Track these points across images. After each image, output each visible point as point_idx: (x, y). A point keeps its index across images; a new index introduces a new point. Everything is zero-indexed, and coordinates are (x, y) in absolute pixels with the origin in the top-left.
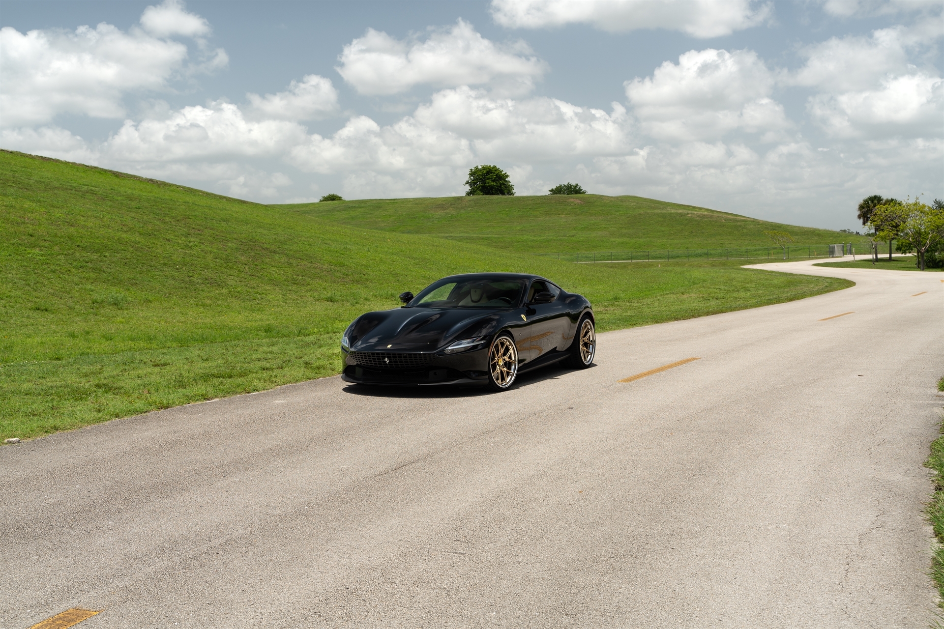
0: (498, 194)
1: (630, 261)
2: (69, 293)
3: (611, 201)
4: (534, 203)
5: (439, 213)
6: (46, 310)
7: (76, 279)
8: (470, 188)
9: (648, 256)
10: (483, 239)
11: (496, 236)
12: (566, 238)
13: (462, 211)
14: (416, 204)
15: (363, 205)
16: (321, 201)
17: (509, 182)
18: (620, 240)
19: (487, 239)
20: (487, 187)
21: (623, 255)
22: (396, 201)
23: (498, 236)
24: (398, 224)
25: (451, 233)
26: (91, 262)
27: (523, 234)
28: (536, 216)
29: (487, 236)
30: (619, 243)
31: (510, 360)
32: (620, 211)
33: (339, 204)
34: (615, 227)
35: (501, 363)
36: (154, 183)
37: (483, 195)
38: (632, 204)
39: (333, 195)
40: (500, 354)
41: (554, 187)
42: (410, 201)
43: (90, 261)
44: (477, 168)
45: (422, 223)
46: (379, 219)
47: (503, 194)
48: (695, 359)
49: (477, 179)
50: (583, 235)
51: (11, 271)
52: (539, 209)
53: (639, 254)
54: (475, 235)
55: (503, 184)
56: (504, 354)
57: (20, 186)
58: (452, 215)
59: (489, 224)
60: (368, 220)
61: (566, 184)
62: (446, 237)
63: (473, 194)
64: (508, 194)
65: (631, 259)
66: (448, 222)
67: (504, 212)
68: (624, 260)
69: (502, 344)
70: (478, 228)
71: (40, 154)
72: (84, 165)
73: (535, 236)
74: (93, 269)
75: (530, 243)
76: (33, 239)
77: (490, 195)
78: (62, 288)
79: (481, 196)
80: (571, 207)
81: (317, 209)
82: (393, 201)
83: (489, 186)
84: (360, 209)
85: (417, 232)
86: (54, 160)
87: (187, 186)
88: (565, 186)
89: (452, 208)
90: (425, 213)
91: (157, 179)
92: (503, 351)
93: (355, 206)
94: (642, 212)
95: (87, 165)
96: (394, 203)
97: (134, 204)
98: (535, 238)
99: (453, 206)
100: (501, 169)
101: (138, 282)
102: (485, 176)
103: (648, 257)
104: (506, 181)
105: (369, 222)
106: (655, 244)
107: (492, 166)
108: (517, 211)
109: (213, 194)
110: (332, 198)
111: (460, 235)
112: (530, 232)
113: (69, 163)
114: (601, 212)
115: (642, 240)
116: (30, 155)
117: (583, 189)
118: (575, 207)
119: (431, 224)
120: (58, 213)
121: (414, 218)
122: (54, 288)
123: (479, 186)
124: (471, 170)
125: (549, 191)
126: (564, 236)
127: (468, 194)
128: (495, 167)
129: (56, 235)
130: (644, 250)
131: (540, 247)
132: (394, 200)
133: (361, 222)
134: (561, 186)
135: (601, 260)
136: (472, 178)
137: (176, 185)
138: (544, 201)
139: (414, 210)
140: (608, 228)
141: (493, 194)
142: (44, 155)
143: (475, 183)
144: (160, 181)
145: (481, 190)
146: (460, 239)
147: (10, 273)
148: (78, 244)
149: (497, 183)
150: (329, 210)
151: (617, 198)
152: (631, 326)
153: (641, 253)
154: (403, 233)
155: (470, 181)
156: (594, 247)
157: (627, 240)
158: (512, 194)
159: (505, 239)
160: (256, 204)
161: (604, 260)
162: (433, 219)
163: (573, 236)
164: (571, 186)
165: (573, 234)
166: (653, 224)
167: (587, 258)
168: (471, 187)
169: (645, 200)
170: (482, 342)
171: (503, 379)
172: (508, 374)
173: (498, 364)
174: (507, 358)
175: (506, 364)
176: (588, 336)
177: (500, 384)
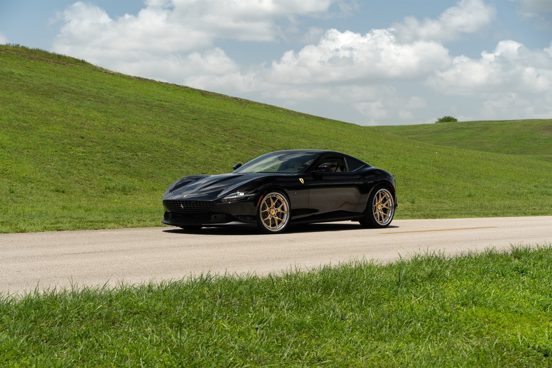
2: (90, 181)
5: (547, 134)
6: (63, 192)
7: (102, 171)
14: (524, 125)
16: (436, 122)
22: (504, 123)
24: (503, 145)
26: (122, 159)
31: (283, 212)
33: (448, 125)
35: (273, 213)
36: (238, 101)
39: (449, 117)
40: (272, 206)
45: (528, 144)
46: (486, 140)
51: (51, 163)
56: (276, 206)
57: (98, 100)
60: (474, 141)
69: (274, 198)
72: (175, 85)
74: (121, 164)
76: (82, 140)
78: (86, 177)
81: (426, 130)
82: (501, 123)
84: (467, 131)
85: (522, 153)
86: (149, 80)
87: (269, 104)
90: (532, 134)
91: (242, 98)
93: (463, 128)
95: (179, 85)
96: (502, 124)
97: (193, 116)
101: (154, 175)
105: (476, 142)
109: (292, 111)
110: (448, 120)
113: (162, 83)
119: (537, 145)
120: (116, 122)
121: (520, 139)
122: (80, 177)
129: (104, 138)
132: (503, 121)
133: (467, 143)
137: (259, 103)
139: (522, 131)
144: (244, 100)
147: (49, 165)
148: (118, 145)
154: (508, 154)
162: (539, 141)
170: (253, 195)
171: (274, 225)
172: (279, 222)
173: (270, 213)
174: (279, 210)
175: (278, 214)
176: (387, 202)
177: (270, 228)
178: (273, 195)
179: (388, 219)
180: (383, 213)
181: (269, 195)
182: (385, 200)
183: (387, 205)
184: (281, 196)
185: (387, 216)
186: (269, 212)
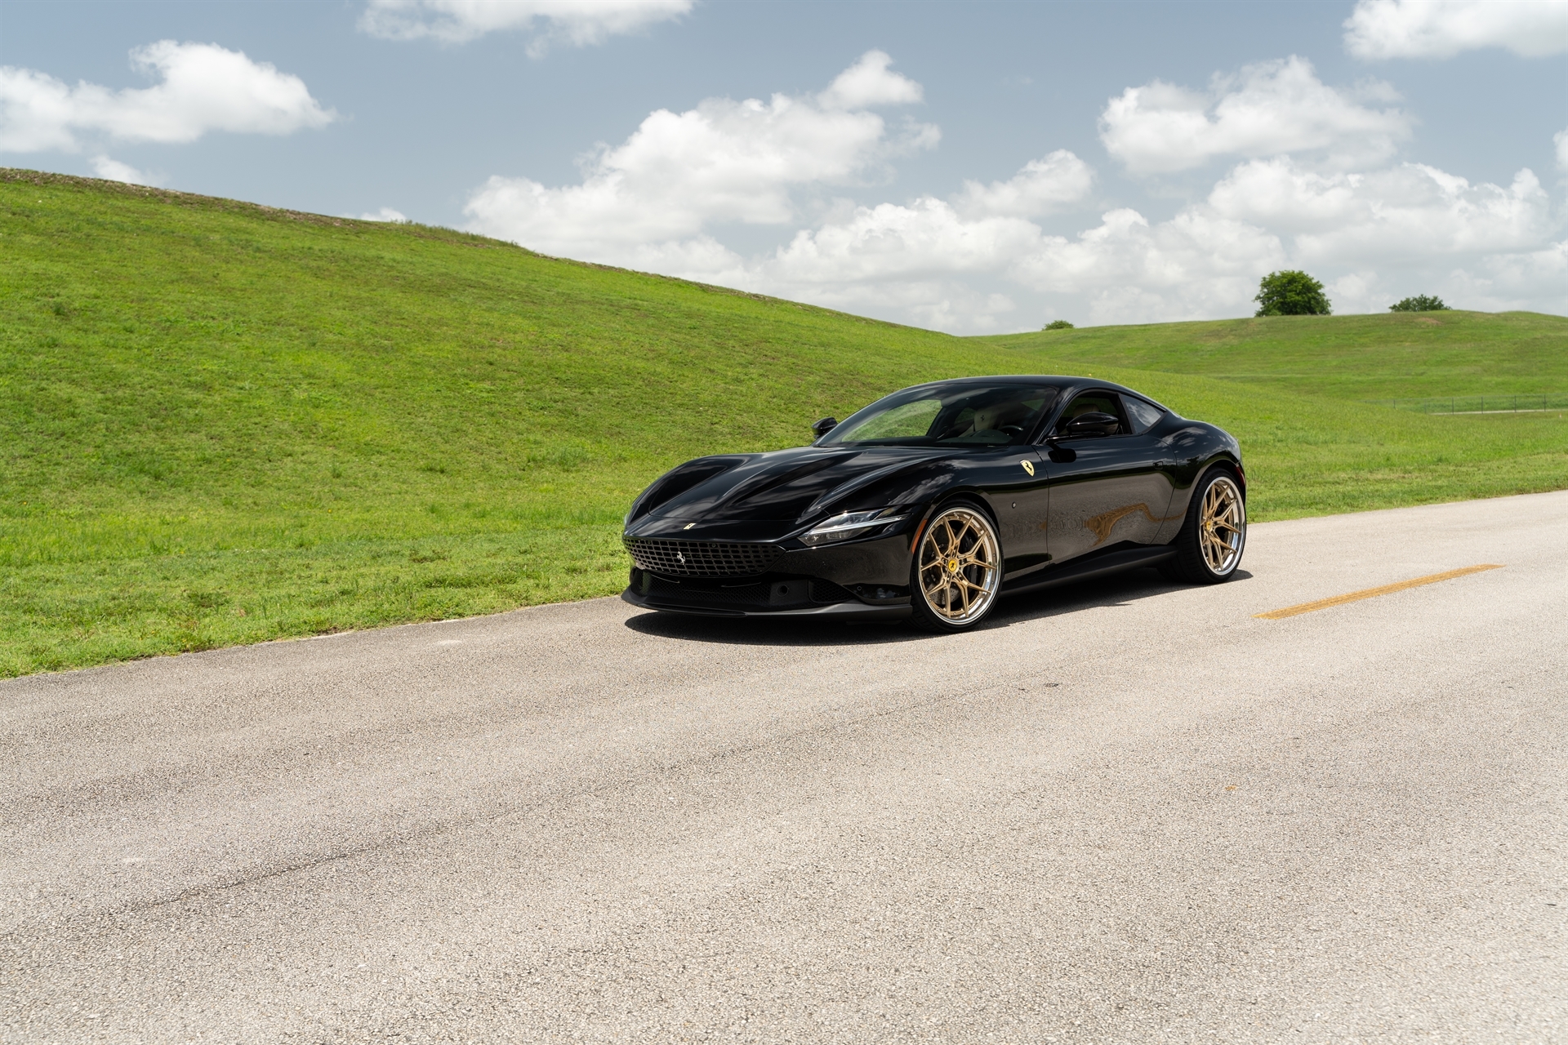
0: (1305, 313)
1: (1513, 411)
2: (498, 446)
3: (1488, 320)
4: (1365, 327)
5: (1213, 343)
6: (442, 471)
7: (523, 426)
8: (1262, 306)
9: (1545, 403)
10: (1278, 380)
11: (1299, 376)
12: (1410, 377)
13: (1248, 339)
14: (1178, 331)
15: (1099, 334)
16: (1043, 330)
17: (1324, 295)
18: (1500, 380)
19: (1285, 380)
20: (1289, 303)
21: (1503, 403)
22: (1147, 327)
23: (1301, 376)
25: (1229, 372)
26: (563, 402)
27: (1341, 373)
28: (1362, 345)
29: (1283, 376)
30: (1497, 384)
31: (981, 563)
32: (1501, 334)
34: (1492, 360)
35: (955, 568)
37: (1283, 314)
38: (1523, 324)
39: (1061, 322)
40: (951, 548)
41: (1398, 303)
42: (1169, 327)
43: (562, 399)
44: (1272, 275)
45: (1186, 359)
46: (1122, 354)
47: (1313, 312)
48: (1493, 567)
49: (1273, 292)
50: (1439, 373)
51: (425, 414)
52: (1369, 335)
53: (1531, 400)
54: (1265, 375)
55: (1314, 298)
56: (963, 548)
57: (526, 299)
58: (1232, 346)
59: (1288, 358)
60: (1105, 356)
61: (1417, 297)
62: (1221, 378)
63: (1267, 315)
64: (1321, 312)
65: (1515, 409)
66: (1225, 357)
67: (1312, 340)
68: (1504, 409)
69: (957, 526)
70: (1270, 365)
71: (597, 262)
73: (1359, 375)
74: (560, 411)
75: (1351, 386)
76: (490, 369)
77: (1293, 314)
78: (492, 439)
79: (1278, 317)
80: (1421, 330)
82: (1143, 328)
83: (1292, 301)
84: (1094, 341)
85: (1177, 371)
88: (1415, 299)
89: (1233, 335)
90: (1191, 343)
92: (957, 542)
93: (1086, 336)
94: (1538, 335)
96: (1145, 330)
97: (689, 322)
98: (1360, 379)
99: (1234, 333)
100: (1311, 275)
101: (622, 431)
102: (1285, 287)
103: (1545, 405)
104: (1319, 294)
105: (1107, 358)
106: (1558, 385)
107: (1296, 271)
108: (1333, 338)
110: (1060, 325)
111: (1242, 375)
112: (1352, 370)
114: (1470, 337)
115: (1536, 379)
116: (584, 263)
117: (1446, 304)
118: (1427, 330)
119: (1199, 359)
120: (554, 334)
121: (1174, 351)
122: (479, 438)
123: (1277, 303)
124: (1264, 279)
125: (1390, 308)
126: (1407, 374)
127: (1260, 314)
128: (1300, 273)
129: (531, 363)
130: (1539, 394)
131: (1368, 392)
132: (1146, 325)
134: (1408, 300)
135: (1466, 410)
136: (1266, 290)
138: (1378, 321)
139: (1175, 339)
140: (1480, 361)
141: (1296, 313)
142: (603, 263)
143: (1269, 299)
145: (1279, 309)
146: (1244, 380)
147: (422, 416)
148: (557, 376)
149: (1303, 298)
150: (1049, 343)
151: (1498, 315)
152: (1418, 503)
153: (1535, 399)
155: (1261, 296)
156: (1456, 390)
157: (1512, 379)
158: (1328, 313)
159: (1313, 380)
160: (912, 328)
161: (1471, 410)
162: (1202, 353)
163: (1422, 374)
164: (1426, 299)
165: (1422, 371)
166: (1556, 354)
167: (1443, 407)
168: (1264, 304)
169: (1546, 317)
170: (897, 519)
171: (957, 604)
172: (973, 593)
173: (945, 571)
174: (971, 557)
175: (968, 572)
176: (1227, 512)
177: (946, 615)
178: (952, 514)
179: (1231, 556)
180: (1218, 540)
181: (942, 518)
182: (1222, 507)
183: (1227, 520)
184: (975, 519)
185: (1227, 549)
186: (944, 567)
